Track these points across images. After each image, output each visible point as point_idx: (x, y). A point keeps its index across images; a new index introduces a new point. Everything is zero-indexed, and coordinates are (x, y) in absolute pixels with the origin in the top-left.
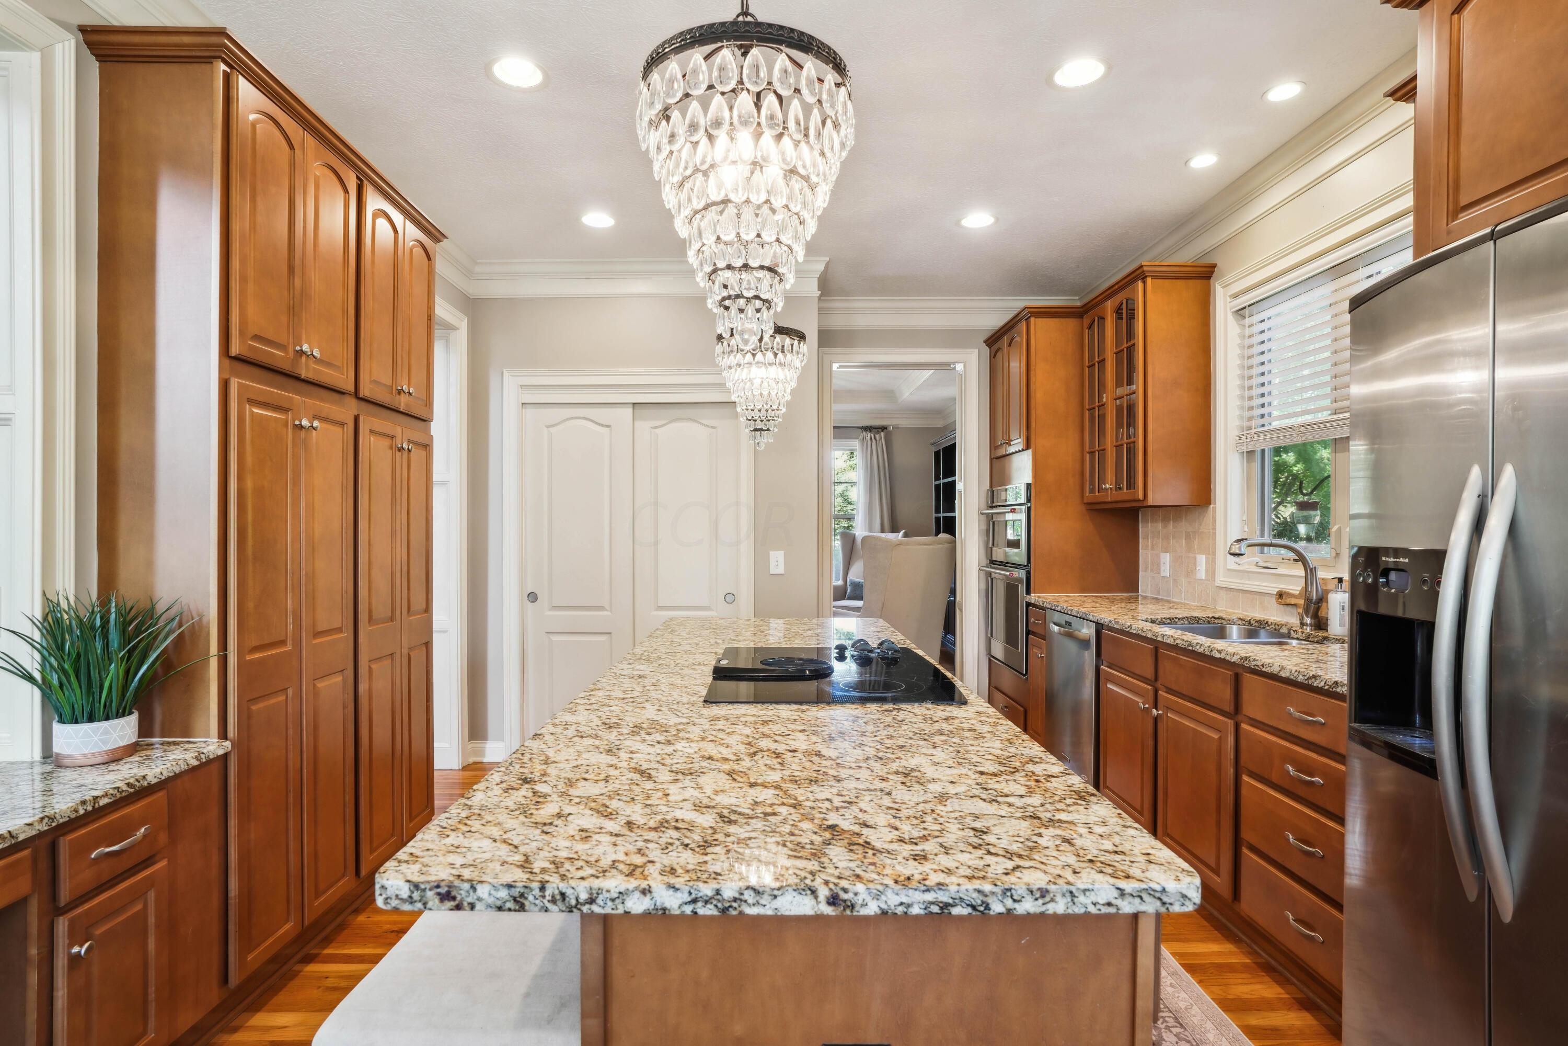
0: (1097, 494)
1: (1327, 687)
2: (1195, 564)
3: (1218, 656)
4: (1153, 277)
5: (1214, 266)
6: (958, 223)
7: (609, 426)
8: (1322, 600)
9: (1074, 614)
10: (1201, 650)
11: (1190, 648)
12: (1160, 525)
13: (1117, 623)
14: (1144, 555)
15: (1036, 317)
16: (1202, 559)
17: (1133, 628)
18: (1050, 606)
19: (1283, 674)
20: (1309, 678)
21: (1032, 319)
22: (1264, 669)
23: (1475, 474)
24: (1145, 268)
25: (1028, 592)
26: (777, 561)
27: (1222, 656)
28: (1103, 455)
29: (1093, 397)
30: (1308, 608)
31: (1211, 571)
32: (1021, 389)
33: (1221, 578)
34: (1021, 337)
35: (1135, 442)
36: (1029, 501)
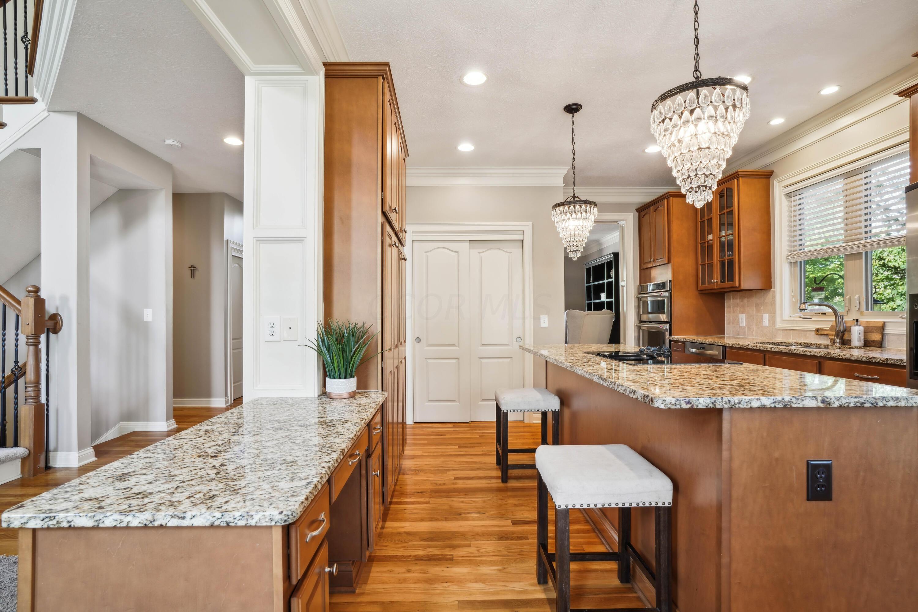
0: (707, 285)
1: (881, 362)
2: (762, 319)
3: (809, 354)
4: (742, 177)
5: (772, 172)
6: (643, 151)
7: (457, 252)
8: (847, 330)
9: (707, 343)
10: (798, 352)
11: (790, 352)
12: (738, 301)
13: (738, 344)
14: (728, 316)
15: (673, 197)
16: (766, 317)
17: (750, 346)
18: (688, 341)
19: (852, 358)
20: (869, 359)
21: (671, 198)
22: (840, 357)
24: (739, 173)
25: (670, 335)
26: (544, 321)
27: (812, 354)
28: (711, 266)
29: (703, 237)
30: (837, 335)
31: (773, 321)
32: (664, 233)
33: (779, 324)
34: (664, 207)
35: (733, 258)
36: (670, 289)
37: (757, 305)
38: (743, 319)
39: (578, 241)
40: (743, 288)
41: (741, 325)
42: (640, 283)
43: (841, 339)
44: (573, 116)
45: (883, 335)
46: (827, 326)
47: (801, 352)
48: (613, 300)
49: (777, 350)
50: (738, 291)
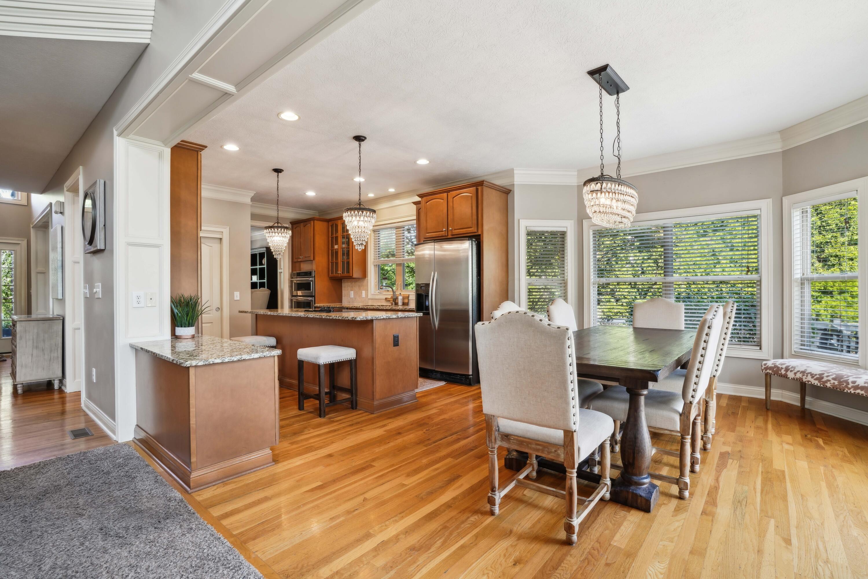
0: (334, 274)
2: (361, 294)
6: (305, 194)
8: (397, 298)
10: (381, 308)
11: (378, 308)
12: (350, 284)
14: (344, 292)
16: (364, 292)
21: (316, 221)
23: (433, 273)
25: (315, 304)
26: (237, 295)
28: (337, 264)
29: (333, 246)
30: (393, 301)
31: (367, 295)
32: (311, 241)
33: (370, 296)
34: (311, 226)
35: (349, 261)
36: (315, 276)
37: (359, 286)
38: (352, 293)
40: (354, 277)
41: (351, 297)
42: (292, 271)
43: (395, 302)
44: (278, 176)
45: (408, 300)
46: (389, 297)
49: (372, 308)
50: (350, 278)
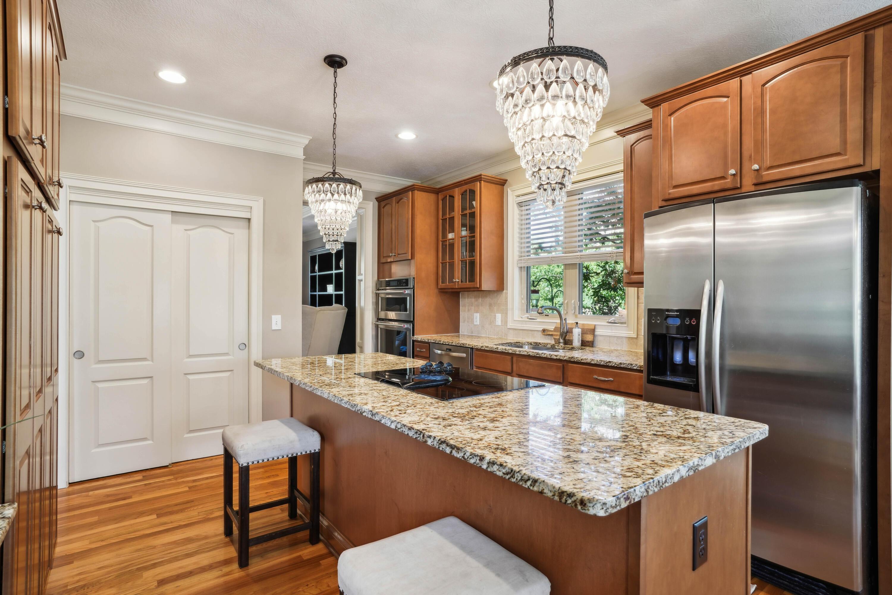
0: (448, 284)
1: (616, 366)
2: (495, 318)
3: (555, 358)
4: (484, 181)
5: (506, 180)
6: (396, 136)
7: (152, 226)
9: (454, 344)
10: (545, 356)
11: (538, 356)
12: (474, 300)
13: (487, 347)
14: (463, 314)
15: (418, 190)
16: (499, 316)
17: (499, 349)
18: (434, 342)
19: (593, 362)
20: (606, 363)
21: (416, 191)
22: (582, 361)
24: (482, 176)
25: (413, 335)
26: (277, 322)
27: (558, 358)
28: (452, 265)
29: (444, 235)
30: (561, 335)
31: (505, 321)
32: (408, 227)
33: (510, 325)
34: (408, 200)
35: (474, 259)
36: (414, 287)
37: (490, 305)
38: (477, 317)
39: (340, 229)
40: (483, 289)
41: (475, 323)
42: (378, 278)
43: (564, 339)
44: (335, 72)
45: (594, 336)
46: (551, 328)
47: (548, 356)
48: (343, 293)
49: (525, 353)
50: (477, 290)
